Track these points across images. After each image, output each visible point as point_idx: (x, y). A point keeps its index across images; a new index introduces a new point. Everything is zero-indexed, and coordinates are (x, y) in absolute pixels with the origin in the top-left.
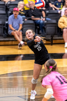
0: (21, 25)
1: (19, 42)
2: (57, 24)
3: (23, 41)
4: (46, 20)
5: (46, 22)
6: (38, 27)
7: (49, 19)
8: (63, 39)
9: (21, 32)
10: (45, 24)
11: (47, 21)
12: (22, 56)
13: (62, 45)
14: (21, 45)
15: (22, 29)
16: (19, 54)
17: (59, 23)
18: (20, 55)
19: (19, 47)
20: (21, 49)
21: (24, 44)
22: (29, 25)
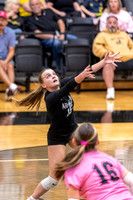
0: (12, 48)
1: (8, 86)
2: (90, 47)
3: (16, 83)
4: (66, 38)
5: (65, 42)
6: (49, 54)
7: (74, 37)
8: (103, 81)
9: (11, 65)
10: (65, 48)
11: (69, 41)
12: (13, 116)
13: (101, 94)
14: (11, 93)
15: (14, 59)
16: (6, 110)
17: (95, 45)
18: (10, 113)
19: (6, 97)
20: (11, 101)
21: (18, 90)
22: (29, 50)
